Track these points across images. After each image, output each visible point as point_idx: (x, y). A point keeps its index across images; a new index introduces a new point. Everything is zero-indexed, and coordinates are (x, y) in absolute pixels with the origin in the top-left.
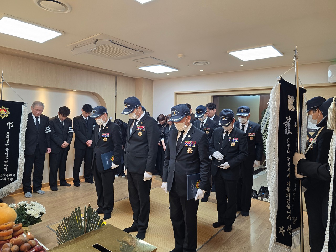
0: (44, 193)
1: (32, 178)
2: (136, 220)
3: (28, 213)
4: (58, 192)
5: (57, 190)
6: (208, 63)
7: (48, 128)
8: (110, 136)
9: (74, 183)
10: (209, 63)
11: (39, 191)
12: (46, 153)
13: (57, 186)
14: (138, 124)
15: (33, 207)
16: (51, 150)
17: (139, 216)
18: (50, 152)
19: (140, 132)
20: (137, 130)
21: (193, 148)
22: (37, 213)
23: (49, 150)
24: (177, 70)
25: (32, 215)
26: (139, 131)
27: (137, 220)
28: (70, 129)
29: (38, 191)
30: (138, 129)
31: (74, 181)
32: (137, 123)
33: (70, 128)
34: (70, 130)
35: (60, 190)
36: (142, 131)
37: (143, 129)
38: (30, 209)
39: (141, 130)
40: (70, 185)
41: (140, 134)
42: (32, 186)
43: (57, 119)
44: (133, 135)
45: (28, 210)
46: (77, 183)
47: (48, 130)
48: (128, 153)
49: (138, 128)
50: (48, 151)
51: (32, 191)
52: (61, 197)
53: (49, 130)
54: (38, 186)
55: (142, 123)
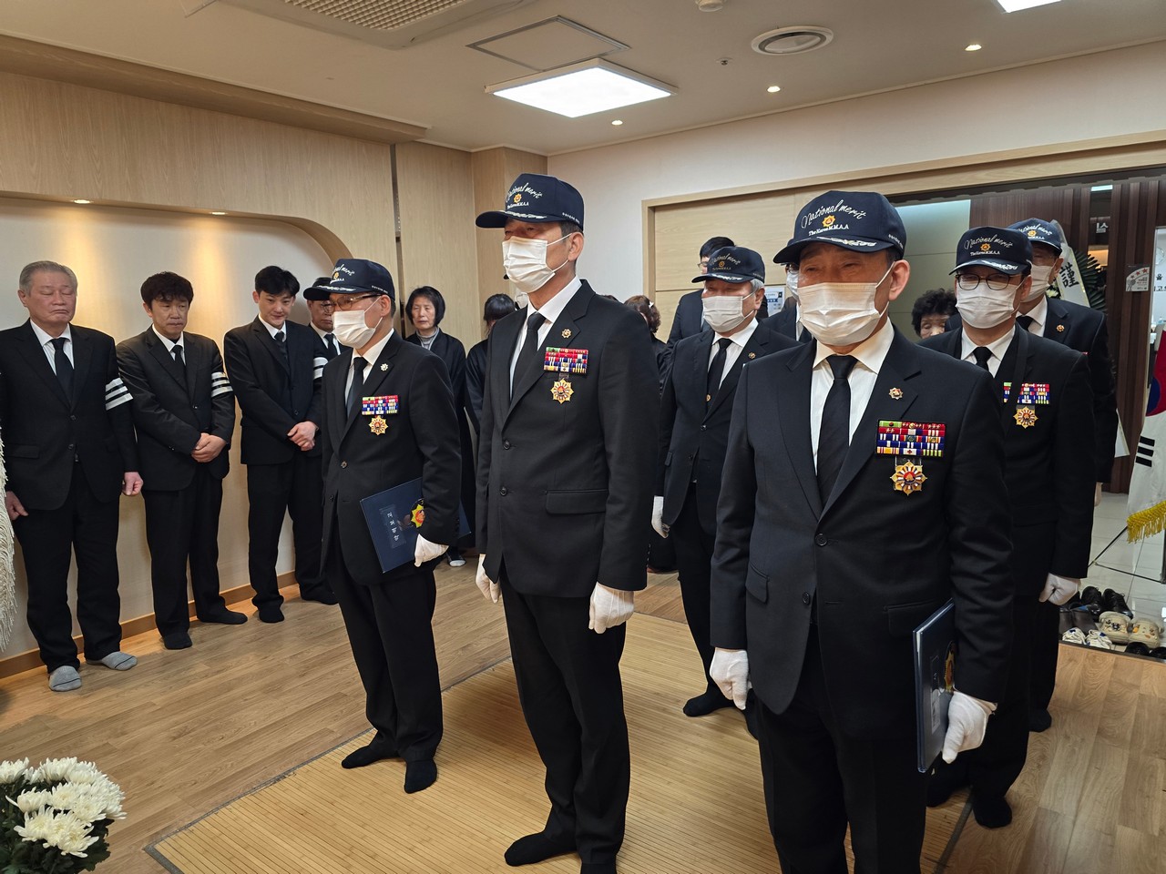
0: (133, 661)
1: (72, 601)
2: (565, 802)
3: (30, 831)
4: (192, 654)
5: (186, 643)
6: (823, 38)
7: (117, 388)
8: (399, 407)
9: (256, 609)
10: (829, 38)
11: (112, 658)
12: (122, 496)
13: (187, 625)
14: (548, 342)
15: (58, 796)
16: (140, 483)
17: (580, 788)
18: (138, 490)
19: (563, 381)
20: (548, 371)
21: (928, 463)
22: (78, 828)
23: (133, 480)
24: (668, 94)
25: (53, 840)
26: (556, 375)
27: (572, 804)
28: (217, 380)
29: (106, 659)
30: (551, 368)
31: (255, 602)
32: (543, 333)
33: (217, 375)
34: (219, 386)
35: (202, 642)
36: (571, 376)
37: (579, 362)
38: (42, 808)
39: (567, 370)
40: (241, 619)
41: (562, 391)
42: (77, 635)
43: (153, 343)
44: (526, 398)
45: (30, 815)
46: (270, 608)
47: (119, 394)
48: (507, 493)
49: (552, 359)
50: (129, 486)
51: (81, 658)
52: (205, 681)
53: (123, 394)
54: (104, 637)
55: (567, 333)
